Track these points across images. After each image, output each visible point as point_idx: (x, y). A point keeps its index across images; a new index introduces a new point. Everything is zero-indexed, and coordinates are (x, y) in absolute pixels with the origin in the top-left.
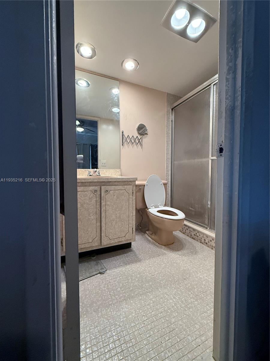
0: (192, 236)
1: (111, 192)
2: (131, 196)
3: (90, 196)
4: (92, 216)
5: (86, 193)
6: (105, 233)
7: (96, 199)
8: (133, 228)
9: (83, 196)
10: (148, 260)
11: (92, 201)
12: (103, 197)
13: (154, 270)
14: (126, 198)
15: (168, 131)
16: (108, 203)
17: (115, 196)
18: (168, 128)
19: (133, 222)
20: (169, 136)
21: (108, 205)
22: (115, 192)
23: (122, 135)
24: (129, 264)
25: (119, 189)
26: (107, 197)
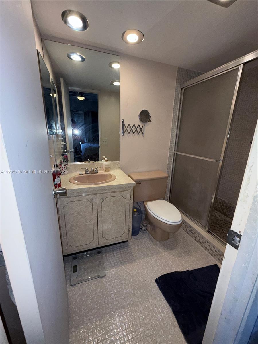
0: (187, 232)
1: (107, 199)
2: (128, 201)
3: (86, 204)
4: (89, 222)
5: (81, 202)
6: (102, 234)
7: (92, 207)
8: (129, 229)
9: (79, 205)
10: (143, 259)
11: (88, 209)
12: (99, 204)
13: (147, 273)
14: (122, 203)
15: (174, 116)
16: (105, 209)
17: (111, 203)
18: (175, 112)
19: (130, 223)
20: (175, 122)
21: (104, 211)
22: (112, 199)
23: (122, 125)
24: (124, 264)
25: (115, 195)
26: (102, 204)
